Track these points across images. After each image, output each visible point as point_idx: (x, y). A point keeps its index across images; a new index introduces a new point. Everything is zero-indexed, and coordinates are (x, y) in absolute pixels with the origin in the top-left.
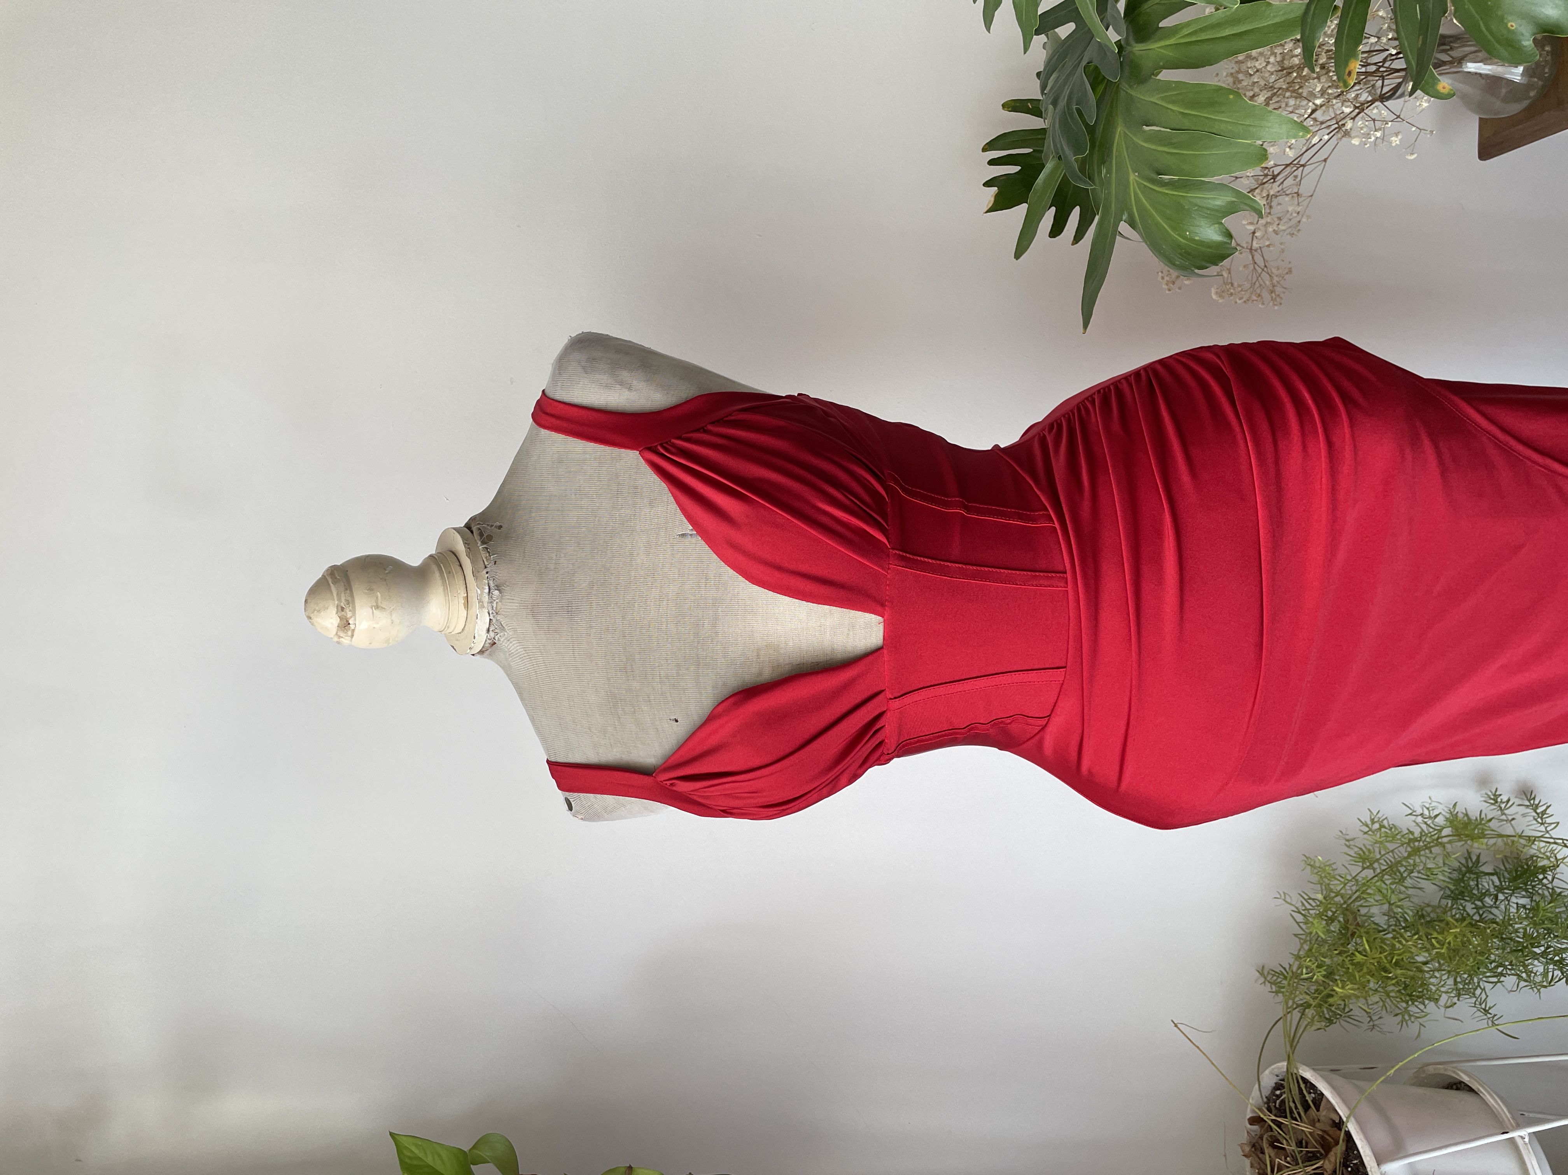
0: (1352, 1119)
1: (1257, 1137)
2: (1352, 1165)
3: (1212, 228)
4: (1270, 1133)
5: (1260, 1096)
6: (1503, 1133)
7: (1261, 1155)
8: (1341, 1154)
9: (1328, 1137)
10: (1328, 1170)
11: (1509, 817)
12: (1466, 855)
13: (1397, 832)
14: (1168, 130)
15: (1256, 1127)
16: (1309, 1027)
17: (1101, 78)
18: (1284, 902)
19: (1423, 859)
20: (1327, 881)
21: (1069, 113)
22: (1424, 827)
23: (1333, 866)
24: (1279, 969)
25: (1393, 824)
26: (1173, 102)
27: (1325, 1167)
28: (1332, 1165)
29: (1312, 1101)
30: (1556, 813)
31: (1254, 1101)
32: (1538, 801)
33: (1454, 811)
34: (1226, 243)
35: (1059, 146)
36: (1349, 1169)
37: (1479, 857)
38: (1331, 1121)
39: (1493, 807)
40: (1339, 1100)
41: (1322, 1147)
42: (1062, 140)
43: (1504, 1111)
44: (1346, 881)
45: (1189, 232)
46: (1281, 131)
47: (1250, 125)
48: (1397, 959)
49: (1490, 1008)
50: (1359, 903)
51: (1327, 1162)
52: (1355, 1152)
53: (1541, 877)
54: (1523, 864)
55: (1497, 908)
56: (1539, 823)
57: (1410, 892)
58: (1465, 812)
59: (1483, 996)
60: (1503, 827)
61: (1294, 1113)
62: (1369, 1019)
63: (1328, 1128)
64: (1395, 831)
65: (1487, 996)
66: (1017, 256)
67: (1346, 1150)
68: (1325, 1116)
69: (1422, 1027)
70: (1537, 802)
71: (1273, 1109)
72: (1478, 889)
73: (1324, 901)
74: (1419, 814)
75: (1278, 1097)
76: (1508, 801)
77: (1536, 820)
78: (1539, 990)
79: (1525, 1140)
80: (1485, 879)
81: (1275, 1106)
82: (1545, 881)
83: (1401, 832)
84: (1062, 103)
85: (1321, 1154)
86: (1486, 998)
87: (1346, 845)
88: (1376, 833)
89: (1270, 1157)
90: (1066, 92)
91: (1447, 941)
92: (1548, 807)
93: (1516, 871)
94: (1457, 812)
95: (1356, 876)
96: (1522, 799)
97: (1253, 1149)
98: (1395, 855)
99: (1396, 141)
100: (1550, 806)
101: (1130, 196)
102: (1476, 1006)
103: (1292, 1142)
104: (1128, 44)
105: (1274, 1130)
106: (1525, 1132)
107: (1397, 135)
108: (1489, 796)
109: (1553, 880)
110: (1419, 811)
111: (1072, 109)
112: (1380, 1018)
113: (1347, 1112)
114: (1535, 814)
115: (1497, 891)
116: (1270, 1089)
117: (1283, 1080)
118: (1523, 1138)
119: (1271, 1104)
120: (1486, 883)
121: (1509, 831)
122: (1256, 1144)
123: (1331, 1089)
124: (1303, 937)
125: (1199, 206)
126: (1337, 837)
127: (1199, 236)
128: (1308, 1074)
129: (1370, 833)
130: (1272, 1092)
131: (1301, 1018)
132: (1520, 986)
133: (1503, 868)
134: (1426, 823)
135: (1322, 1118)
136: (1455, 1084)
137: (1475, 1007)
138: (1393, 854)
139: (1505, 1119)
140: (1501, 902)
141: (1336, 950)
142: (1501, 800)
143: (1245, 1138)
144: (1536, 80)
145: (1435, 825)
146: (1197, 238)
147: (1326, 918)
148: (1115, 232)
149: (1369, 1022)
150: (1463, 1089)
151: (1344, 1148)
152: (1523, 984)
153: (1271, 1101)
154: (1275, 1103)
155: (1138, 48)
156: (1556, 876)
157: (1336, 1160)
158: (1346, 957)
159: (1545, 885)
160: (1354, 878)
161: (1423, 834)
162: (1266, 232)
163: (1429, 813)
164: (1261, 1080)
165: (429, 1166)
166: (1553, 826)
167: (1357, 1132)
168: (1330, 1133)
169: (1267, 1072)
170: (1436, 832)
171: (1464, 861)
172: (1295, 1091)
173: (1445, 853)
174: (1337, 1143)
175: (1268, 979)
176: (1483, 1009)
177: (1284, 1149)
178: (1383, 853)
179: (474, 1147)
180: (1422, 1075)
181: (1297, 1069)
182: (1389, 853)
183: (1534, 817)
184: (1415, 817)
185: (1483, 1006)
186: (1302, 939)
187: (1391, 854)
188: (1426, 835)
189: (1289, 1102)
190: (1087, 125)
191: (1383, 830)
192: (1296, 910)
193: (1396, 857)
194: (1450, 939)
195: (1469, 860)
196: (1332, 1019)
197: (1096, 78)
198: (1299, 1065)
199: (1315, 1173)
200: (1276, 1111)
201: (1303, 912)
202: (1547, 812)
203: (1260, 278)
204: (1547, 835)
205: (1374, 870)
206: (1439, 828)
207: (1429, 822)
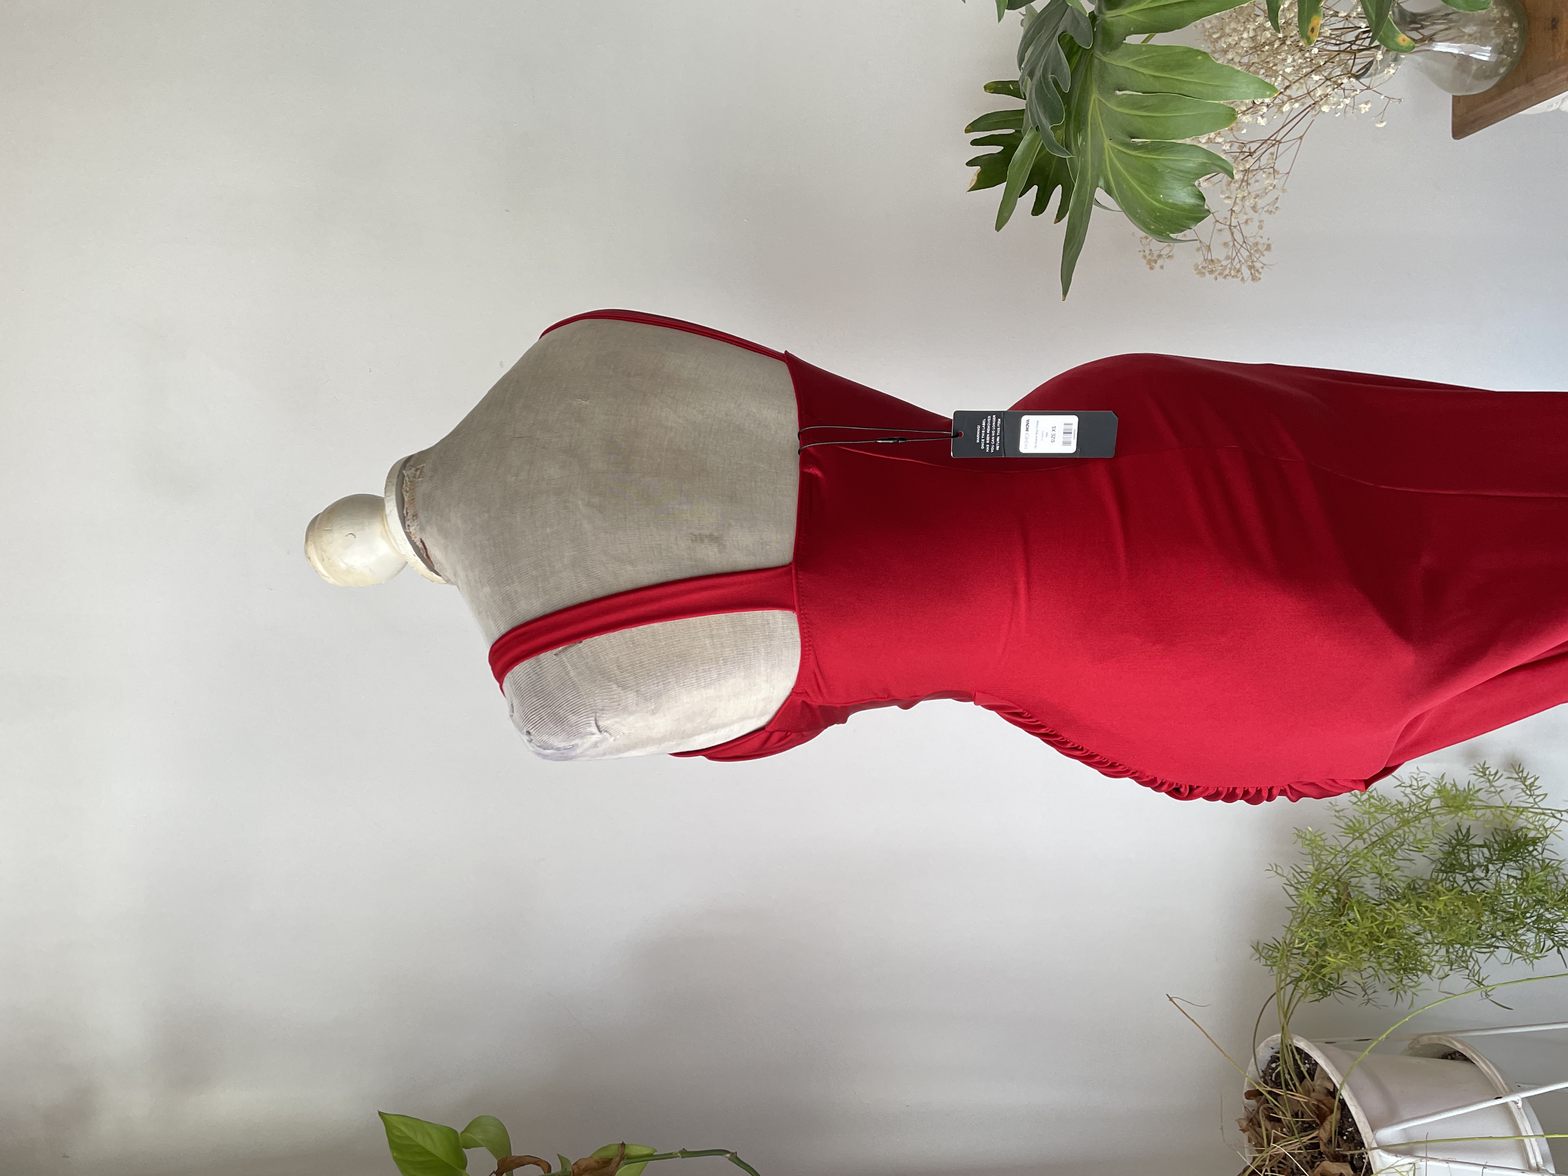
0: (1346, 1086)
1: (1254, 1112)
2: (1347, 1133)
3: (1185, 190)
4: (1266, 1105)
5: (1256, 1070)
6: (1497, 1098)
7: (1258, 1129)
8: (1336, 1122)
9: (1322, 1106)
10: (1324, 1139)
11: (1497, 788)
12: (1457, 828)
13: (1386, 803)
14: (1140, 94)
15: (1253, 1102)
16: (1303, 998)
17: (1075, 49)
18: (1276, 874)
19: (1413, 829)
20: (1318, 852)
21: (1045, 84)
22: (1413, 798)
23: (1322, 836)
24: (1271, 942)
25: (1382, 795)
26: (1145, 66)
27: (1321, 1136)
28: (1328, 1134)
29: (1307, 1071)
30: (1544, 785)
31: (1251, 1076)
32: (1527, 773)
33: (1442, 782)
34: (1199, 205)
35: (1036, 116)
36: (1345, 1138)
37: (1469, 829)
38: (1325, 1090)
39: (1482, 779)
40: (1333, 1068)
41: (1318, 1117)
42: (1038, 109)
43: (1498, 1078)
44: (1337, 853)
45: (1162, 195)
46: (1248, 91)
47: (1218, 86)
48: (1388, 929)
49: (1483, 980)
50: (1352, 874)
51: (1322, 1130)
52: (1350, 1120)
53: (1531, 849)
54: (1513, 835)
55: (1488, 880)
56: (1527, 795)
57: (1401, 863)
58: (1453, 783)
59: (1477, 968)
60: (1491, 799)
61: (1289, 1085)
62: (1364, 993)
63: (1322, 1097)
64: (1384, 802)
65: (1480, 968)
66: (998, 228)
67: (1341, 1119)
68: (1319, 1085)
69: (1415, 996)
70: (1525, 775)
71: (1269, 1082)
72: (1469, 861)
73: (1315, 872)
74: (1408, 785)
75: (1274, 1069)
76: (1497, 772)
77: (1525, 792)
78: (1531, 962)
79: (1518, 1105)
80: (1476, 850)
81: (1271, 1079)
82: (1535, 853)
83: (1390, 803)
84: (1038, 73)
85: (1317, 1125)
86: (1479, 970)
87: (1335, 816)
88: (1365, 803)
89: (1267, 1130)
90: (1042, 63)
91: (1437, 909)
92: (1536, 779)
93: (1507, 843)
94: (1446, 783)
95: (1346, 847)
96: (1511, 772)
97: (1251, 1124)
98: (1385, 826)
99: (1365, 108)
100: (1538, 778)
101: (1105, 162)
102: (1470, 978)
103: (1288, 1112)
104: (1100, 12)
105: (1270, 1102)
106: (1518, 1097)
107: (1366, 103)
108: (1478, 770)
109: (1543, 851)
110: (1408, 783)
111: (1048, 78)
112: (1374, 992)
113: (1341, 1079)
114: (1523, 787)
115: (1487, 862)
116: (1266, 1062)
117: (1278, 1053)
118: (1516, 1103)
119: (1266, 1077)
120: (1477, 856)
121: (1497, 801)
122: (1254, 1120)
123: (1324, 1057)
124: (1295, 909)
125: (1171, 168)
126: (1328, 808)
127: (1172, 199)
128: (1302, 1044)
129: (1359, 803)
130: (1268, 1065)
131: (1295, 989)
132: (1513, 958)
133: (1493, 841)
134: (1414, 794)
135: (1317, 1088)
136: (1450, 1054)
137: (1468, 978)
138: (1382, 824)
139: (1499, 1085)
140: (1492, 874)
141: (1328, 921)
142: (1490, 772)
143: (1242, 1114)
144: (1505, 56)
145: (1424, 796)
146: (1170, 201)
147: (1317, 890)
148: (1092, 201)
149: (1364, 996)
150: (1458, 1059)
151: (1339, 1116)
152: (1516, 955)
153: (1268, 1074)
154: (1271, 1076)
155: (1110, 15)
156: (1546, 847)
157: (1331, 1129)
158: (1338, 927)
159: (1534, 857)
160: (1344, 849)
161: (1412, 804)
162: (1243, 207)
163: (1418, 784)
164: (1256, 1054)
165: (418, 1146)
166: (1542, 797)
167: (1351, 1099)
168: (1325, 1102)
169: (1262, 1045)
170: (1424, 802)
171: (1453, 834)
172: (1290, 1062)
173: (1434, 823)
174: (1332, 1112)
175: (1263, 954)
176: (1477, 981)
177: (1279, 1120)
178: (1372, 823)
179: (466, 1130)
180: (1417, 1047)
181: (1292, 1040)
182: (1378, 823)
183: (1522, 789)
184: (1404, 788)
185: (1477, 978)
186: (1294, 911)
187: (1380, 824)
188: (1415, 805)
189: (1284, 1074)
190: (1063, 95)
191: (1372, 800)
192: (1289, 883)
193: (1386, 827)
194: (1440, 906)
195: (1459, 833)
196: (1326, 990)
197: (1071, 49)
198: (1293, 1035)
199: (1311, 1143)
200: (1272, 1084)
201: (1295, 885)
202: (1535, 784)
203: (1239, 254)
204: (1536, 806)
205: (1364, 840)
206: (1427, 799)
207: (1418, 793)
